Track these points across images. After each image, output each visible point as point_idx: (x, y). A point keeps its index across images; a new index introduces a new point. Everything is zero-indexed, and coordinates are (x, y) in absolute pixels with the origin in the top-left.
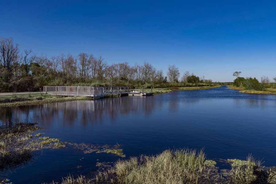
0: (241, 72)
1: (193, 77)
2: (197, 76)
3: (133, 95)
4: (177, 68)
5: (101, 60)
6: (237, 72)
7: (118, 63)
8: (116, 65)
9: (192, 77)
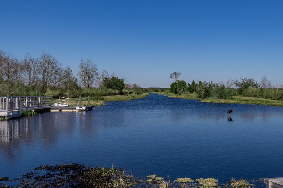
0: (180, 73)
1: (114, 79)
2: (120, 78)
3: (61, 110)
6: (175, 73)
9: (112, 79)
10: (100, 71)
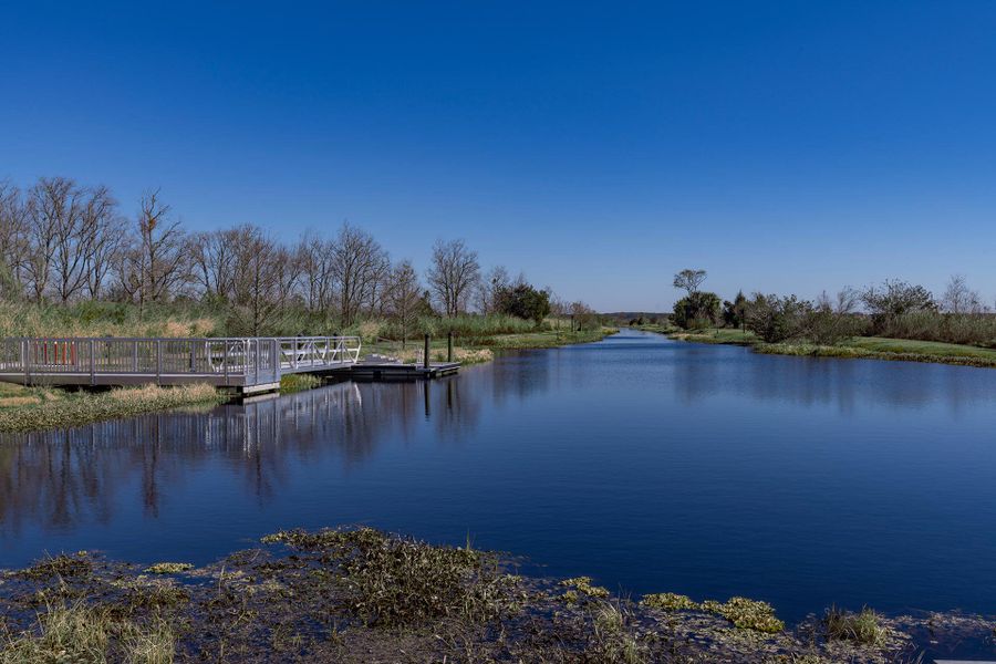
0: (703, 272)
1: (521, 290)
2: (538, 288)
4: (474, 255)
5: (153, 215)
6: (688, 273)
7: (211, 229)
8: (205, 238)
9: (517, 291)
10: (486, 269)
